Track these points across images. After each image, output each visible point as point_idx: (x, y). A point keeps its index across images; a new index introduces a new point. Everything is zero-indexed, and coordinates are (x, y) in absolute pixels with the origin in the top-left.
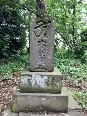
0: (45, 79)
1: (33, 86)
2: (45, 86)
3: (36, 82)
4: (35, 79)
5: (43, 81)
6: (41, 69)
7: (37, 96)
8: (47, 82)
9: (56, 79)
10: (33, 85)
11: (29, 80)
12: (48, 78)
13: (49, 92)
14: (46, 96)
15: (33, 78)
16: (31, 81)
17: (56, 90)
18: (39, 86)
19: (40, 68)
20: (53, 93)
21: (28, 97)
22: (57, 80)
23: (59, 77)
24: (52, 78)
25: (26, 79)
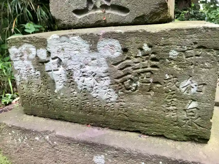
0: (108, 60)
1: (59, 93)
2: (114, 97)
3: (70, 74)
4: (61, 56)
5: (101, 70)
6: (99, 11)
7: (70, 141)
8: (121, 73)
9: (173, 53)
10: (59, 86)
11: (40, 63)
12: (125, 50)
13: (135, 125)
14: (109, 148)
15: (53, 55)
16: (47, 67)
17: (176, 122)
18: (85, 92)
19: (95, 8)
20: (156, 136)
21: (37, 138)
22: (178, 60)
23: (195, 37)
24: (146, 48)
25: (28, 59)
